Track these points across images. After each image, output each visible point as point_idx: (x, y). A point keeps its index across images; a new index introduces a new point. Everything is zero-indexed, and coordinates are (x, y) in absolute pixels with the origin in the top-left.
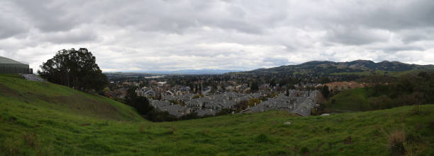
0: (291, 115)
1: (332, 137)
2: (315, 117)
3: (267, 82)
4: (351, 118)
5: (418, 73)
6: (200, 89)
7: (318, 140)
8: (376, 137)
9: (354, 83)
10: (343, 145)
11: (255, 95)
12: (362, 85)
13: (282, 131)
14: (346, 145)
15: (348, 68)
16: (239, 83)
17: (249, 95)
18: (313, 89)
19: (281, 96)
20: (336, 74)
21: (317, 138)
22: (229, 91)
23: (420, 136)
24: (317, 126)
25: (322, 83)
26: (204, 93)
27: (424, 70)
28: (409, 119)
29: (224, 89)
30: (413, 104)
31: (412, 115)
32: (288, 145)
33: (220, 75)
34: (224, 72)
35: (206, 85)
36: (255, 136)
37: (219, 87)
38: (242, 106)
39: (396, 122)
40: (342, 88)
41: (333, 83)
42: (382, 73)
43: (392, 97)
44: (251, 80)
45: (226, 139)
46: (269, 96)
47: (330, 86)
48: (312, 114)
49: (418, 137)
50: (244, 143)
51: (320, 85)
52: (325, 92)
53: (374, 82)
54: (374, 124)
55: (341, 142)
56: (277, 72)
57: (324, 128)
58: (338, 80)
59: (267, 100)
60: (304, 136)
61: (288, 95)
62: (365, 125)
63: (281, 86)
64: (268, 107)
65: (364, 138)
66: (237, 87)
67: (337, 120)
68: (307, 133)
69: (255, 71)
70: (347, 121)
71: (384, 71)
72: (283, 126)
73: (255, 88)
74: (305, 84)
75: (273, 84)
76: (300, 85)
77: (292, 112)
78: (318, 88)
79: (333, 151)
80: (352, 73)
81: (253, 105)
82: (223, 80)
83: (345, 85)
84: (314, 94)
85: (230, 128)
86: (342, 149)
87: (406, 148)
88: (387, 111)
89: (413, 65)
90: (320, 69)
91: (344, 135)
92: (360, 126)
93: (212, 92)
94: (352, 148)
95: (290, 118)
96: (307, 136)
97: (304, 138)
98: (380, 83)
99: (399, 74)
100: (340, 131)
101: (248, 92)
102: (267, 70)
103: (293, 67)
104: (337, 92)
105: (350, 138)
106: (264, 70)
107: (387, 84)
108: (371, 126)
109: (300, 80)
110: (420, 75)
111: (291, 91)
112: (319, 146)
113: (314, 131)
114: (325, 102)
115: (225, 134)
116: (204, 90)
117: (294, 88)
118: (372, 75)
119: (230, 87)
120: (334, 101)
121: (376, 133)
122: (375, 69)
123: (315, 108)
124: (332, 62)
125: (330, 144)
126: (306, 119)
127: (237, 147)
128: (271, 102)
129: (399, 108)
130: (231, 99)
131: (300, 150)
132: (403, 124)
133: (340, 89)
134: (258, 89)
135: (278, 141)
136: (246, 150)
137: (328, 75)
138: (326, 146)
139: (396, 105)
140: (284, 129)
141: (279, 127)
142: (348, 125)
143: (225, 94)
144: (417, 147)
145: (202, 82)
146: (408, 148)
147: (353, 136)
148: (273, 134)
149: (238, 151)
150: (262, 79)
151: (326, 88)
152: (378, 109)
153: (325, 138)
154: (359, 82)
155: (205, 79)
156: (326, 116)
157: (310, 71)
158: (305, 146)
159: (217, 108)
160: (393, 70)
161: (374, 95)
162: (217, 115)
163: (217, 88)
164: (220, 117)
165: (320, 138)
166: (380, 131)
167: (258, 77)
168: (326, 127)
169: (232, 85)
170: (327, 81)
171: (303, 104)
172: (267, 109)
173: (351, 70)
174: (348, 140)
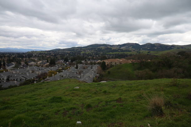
0: (79, 82)
1: (108, 97)
2: (96, 83)
3: (62, 59)
4: (121, 85)
5: (177, 52)
6: (4, 65)
7: (98, 99)
8: (139, 99)
9: (124, 60)
10: (115, 103)
11: (53, 68)
12: (130, 61)
13: (73, 93)
14: (118, 103)
15: (120, 49)
16: (40, 60)
17: (48, 69)
18: (95, 64)
19: (72, 69)
20: (111, 53)
21: (98, 98)
22: (31, 65)
23: (177, 104)
24: (98, 90)
25: (101, 60)
26: (8, 68)
27: (183, 50)
28: (168, 89)
29: (27, 64)
30: (172, 77)
31: (171, 86)
32: (77, 103)
33: (23, 53)
34: (27, 51)
35: (10, 61)
36: (49, 98)
37: (23, 63)
38: (43, 77)
39: (156, 90)
40: (116, 63)
41: (109, 60)
42: (146, 52)
43: (154, 71)
44: (50, 57)
45: (25, 103)
46: (63, 69)
47: (107, 62)
48: (94, 81)
49: (176, 104)
50: (40, 104)
51: (99, 61)
52: (103, 66)
53: (139, 59)
54: (138, 90)
55: (114, 101)
56: (69, 52)
57: (102, 91)
58: (112, 58)
59: (62, 72)
60: (88, 97)
61: (77, 68)
62: (132, 90)
63: (72, 61)
64: (62, 76)
65: (131, 100)
66: (38, 63)
67: (112, 86)
68: (90, 95)
69: (53, 51)
70: (118, 86)
71: (147, 51)
72: (74, 90)
73: (52, 63)
74: (89, 60)
75: (66, 60)
76: (86, 61)
77: (80, 80)
78: (98, 63)
79: (108, 106)
80: (123, 53)
81: (51, 76)
82: (26, 57)
83: (118, 61)
84: (96, 68)
85: (29, 95)
86: (114, 106)
87: (165, 111)
88: (149, 81)
89: (173, 46)
90: (100, 50)
91: (117, 96)
92: (128, 90)
93: (16, 67)
94: (122, 106)
95: (79, 84)
96: (90, 96)
97: (88, 98)
98: (144, 60)
99: (160, 53)
100: (113, 93)
101: (47, 66)
102: (62, 50)
103: (81, 48)
104: (112, 66)
105: (120, 99)
106: (59, 50)
107: (149, 61)
108: (136, 92)
109: (86, 58)
110: (179, 53)
111: (79, 65)
112: (99, 103)
113: (95, 93)
114: (103, 73)
115: (24, 100)
116: (8, 66)
117: (81, 63)
118: (138, 54)
119: (33, 63)
120: (109, 72)
121: (140, 97)
122: (140, 50)
123: (96, 77)
124: (108, 45)
125: (107, 102)
126: (90, 85)
127: (33, 108)
128: (64, 73)
129: (160, 79)
130: (33, 72)
131: (85, 106)
132: (162, 93)
133: (113, 64)
134: (55, 64)
135: (70, 100)
136: (40, 109)
137: (106, 54)
138: (104, 103)
139: (157, 78)
140: (74, 92)
141: (71, 91)
142: (119, 90)
143: (28, 68)
144: (174, 112)
145: (6, 59)
146: (166, 111)
147: (123, 97)
148: (66, 96)
149: (34, 111)
150: (58, 56)
151: (104, 63)
152: (142, 79)
153: (103, 98)
154: (128, 59)
155: (9, 57)
156: (104, 83)
157: (92, 51)
158: (89, 103)
159: (21, 80)
160: (154, 50)
161: (139, 69)
162: (21, 85)
163: (21, 64)
164: (23, 86)
165: (99, 98)
166: (143, 96)
167: (55, 55)
168: (103, 91)
169: (34, 61)
170: (105, 58)
171: (88, 74)
172: (62, 78)
173: (122, 51)
174: (119, 100)
